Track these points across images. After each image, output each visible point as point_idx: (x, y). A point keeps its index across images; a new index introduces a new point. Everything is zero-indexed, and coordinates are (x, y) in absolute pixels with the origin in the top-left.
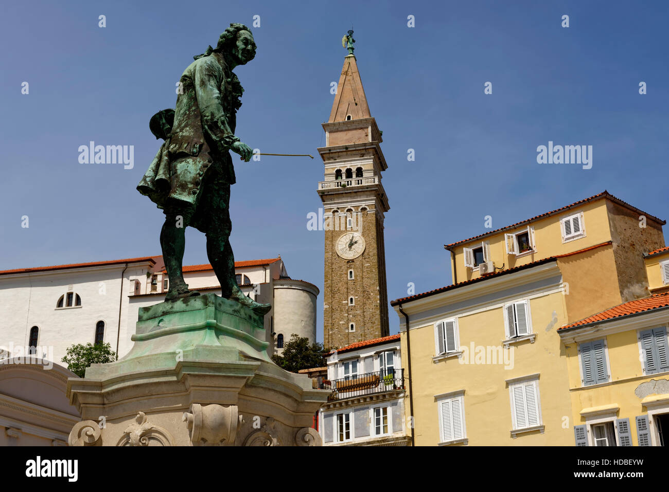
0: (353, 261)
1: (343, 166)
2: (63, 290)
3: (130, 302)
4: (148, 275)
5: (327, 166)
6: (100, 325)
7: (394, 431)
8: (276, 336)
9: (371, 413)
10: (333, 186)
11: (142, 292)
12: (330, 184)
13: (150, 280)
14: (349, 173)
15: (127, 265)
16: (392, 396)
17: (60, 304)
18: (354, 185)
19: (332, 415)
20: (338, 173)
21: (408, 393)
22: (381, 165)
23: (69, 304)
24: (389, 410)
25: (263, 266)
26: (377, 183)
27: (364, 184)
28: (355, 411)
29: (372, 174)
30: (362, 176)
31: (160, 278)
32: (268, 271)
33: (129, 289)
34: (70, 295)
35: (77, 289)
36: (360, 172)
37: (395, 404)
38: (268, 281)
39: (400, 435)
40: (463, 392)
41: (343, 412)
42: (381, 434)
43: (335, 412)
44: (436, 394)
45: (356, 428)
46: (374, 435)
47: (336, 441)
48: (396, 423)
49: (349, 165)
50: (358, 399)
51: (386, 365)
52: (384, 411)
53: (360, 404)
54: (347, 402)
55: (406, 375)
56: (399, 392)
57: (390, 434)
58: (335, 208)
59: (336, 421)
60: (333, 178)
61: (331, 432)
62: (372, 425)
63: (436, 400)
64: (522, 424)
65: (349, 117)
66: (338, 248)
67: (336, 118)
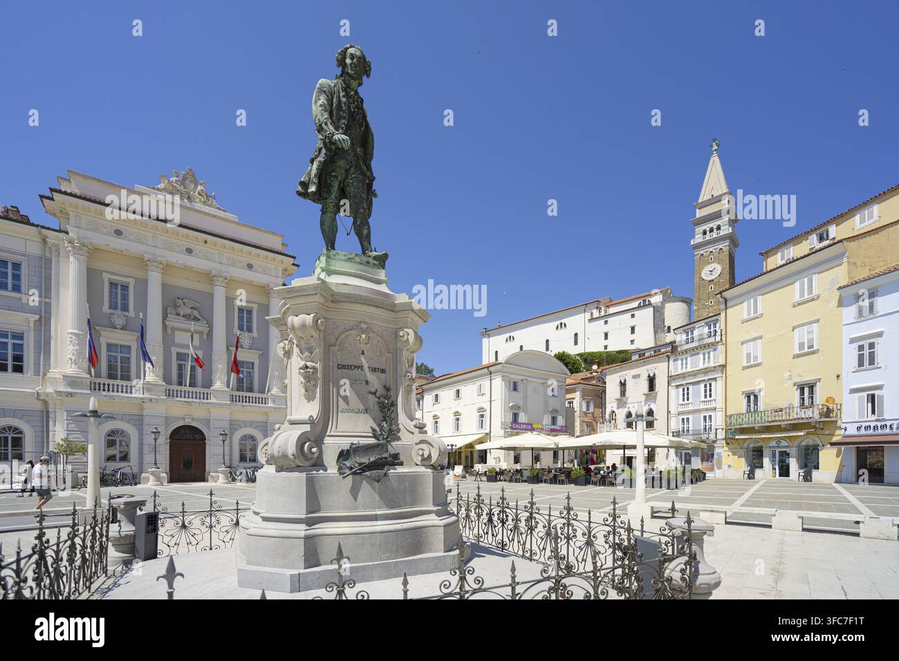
0: (713, 280)
1: (707, 227)
2: (559, 322)
3: (589, 322)
4: (597, 308)
5: (696, 230)
6: (576, 335)
7: (714, 363)
8: (666, 328)
9: (701, 356)
10: (700, 240)
11: (594, 317)
12: (699, 238)
13: (598, 310)
14: (711, 230)
15: (586, 306)
16: (713, 345)
17: (557, 328)
18: (715, 236)
19: (677, 360)
20: (705, 233)
21: (724, 342)
23: (561, 328)
24: (712, 354)
25: (659, 293)
26: (730, 231)
27: (722, 234)
28: (692, 355)
29: (727, 227)
30: (721, 229)
31: (603, 309)
32: (662, 296)
33: (588, 315)
34: (561, 324)
35: (563, 321)
36: (719, 228)
38: (661, 301)
39: (718, 364)
40: (761, 337)
41: (684, 356)
42: (706, 365)
43: (680, 358)
44: (743, 340)
45: (692, 364)
46: (701, 366)
47: (680, 371)
48: (715, 359)
49: (711, 225)
50: (693, 349)
51: (712, 329)
52: (709, 353)
53: (694, 351)
54: (686, 351)
55: (723, 332)
56: (718, 343)
57: (712, 364)
58: (702, 252)
59: (680, 362)
60: (701, 235)
61: (677, 367)
62: (698, 362)
63: (742, 344)
64: (802, 349)
65: (712, 196)
66: (703, 275)
67: (704, 198)
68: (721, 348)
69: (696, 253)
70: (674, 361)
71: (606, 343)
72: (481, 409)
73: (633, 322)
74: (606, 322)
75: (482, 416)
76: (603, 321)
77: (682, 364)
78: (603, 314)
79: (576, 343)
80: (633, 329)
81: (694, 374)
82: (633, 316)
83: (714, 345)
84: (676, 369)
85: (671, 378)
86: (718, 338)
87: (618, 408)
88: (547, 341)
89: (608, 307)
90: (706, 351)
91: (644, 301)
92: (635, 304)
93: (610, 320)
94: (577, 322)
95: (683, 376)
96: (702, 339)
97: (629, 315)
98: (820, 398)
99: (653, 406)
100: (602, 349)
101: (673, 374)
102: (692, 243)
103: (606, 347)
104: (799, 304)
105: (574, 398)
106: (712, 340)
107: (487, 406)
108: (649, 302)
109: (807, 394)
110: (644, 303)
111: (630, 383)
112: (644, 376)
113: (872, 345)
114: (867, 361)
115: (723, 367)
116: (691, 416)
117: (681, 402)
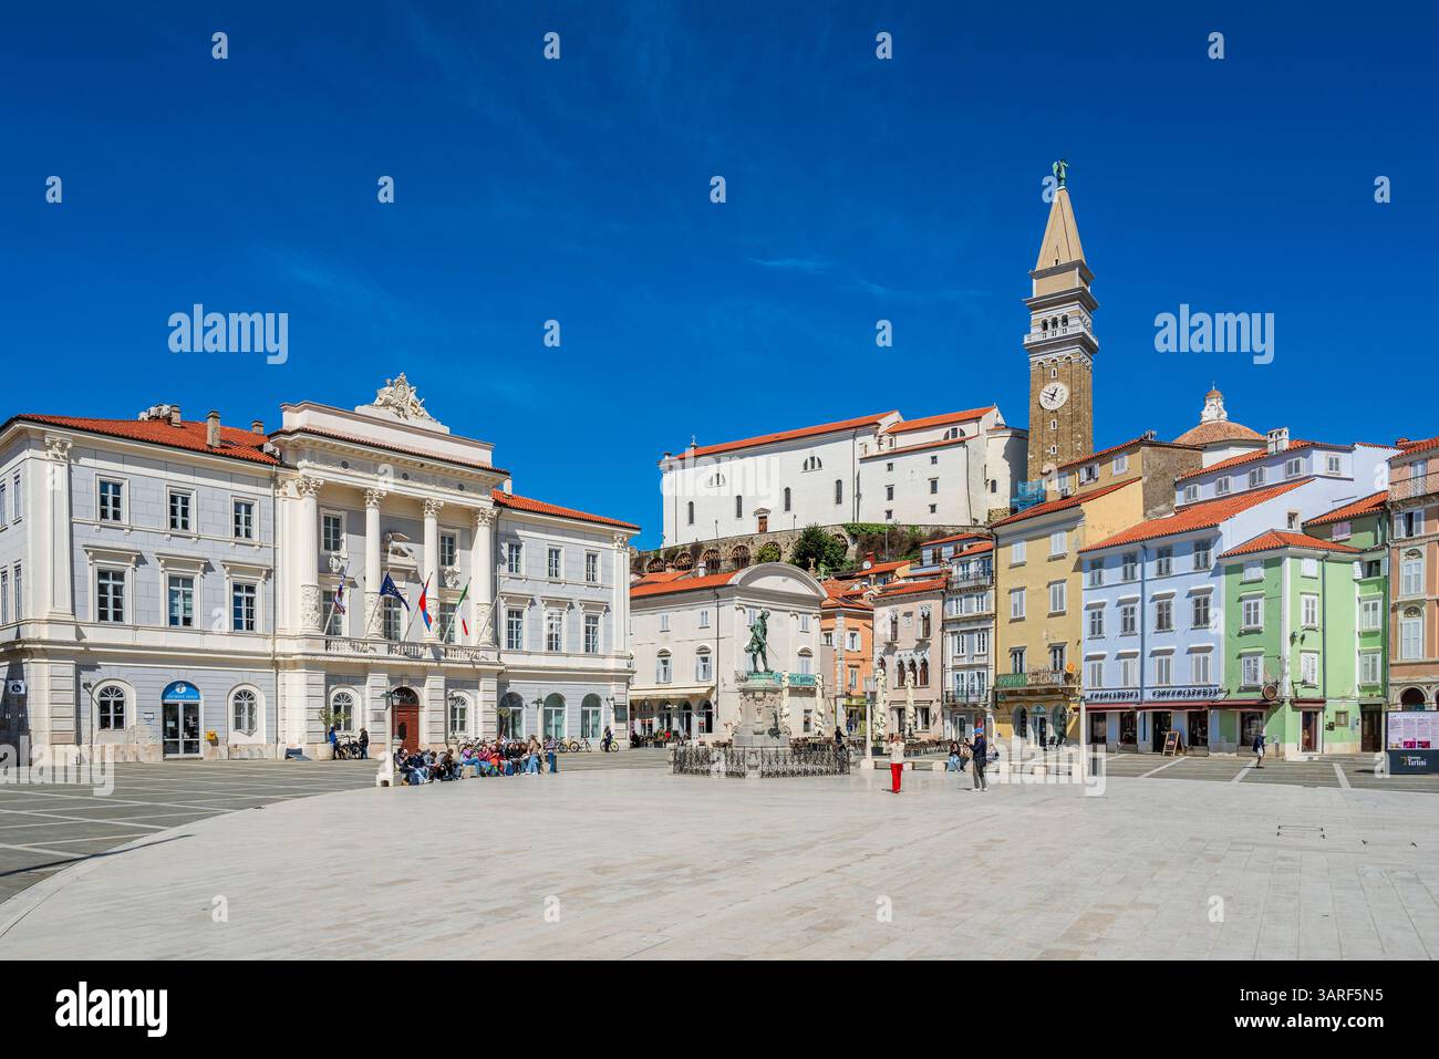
0: (1056, 411)
1: (1048, 315)
2: (806, 455)
3: (863, 463)
4: (874, 437)
5: (1033, 317)
6: (839, 483)
7: (986, 610)
8: (989, 483)
9: (975, 599)
10: (1039, 338)
11: (870, 453)
12: (1036, 335)
13: (876, 441)
14: (1055, 322)
15: (857, 429)
17: (805, 466)
18: (1059, 334)
19: (952, 600)
21: (995, 586)
24: (985, 598)
25: (976, 419)
26: (1081, 330)
27: (1069, 333)
28: (966, 597)
29: (1077, 321)
30: (1067, 324)
31: (886, 438)
32: (980, 424)
33: (859, 449)
34: (812, 458)
35: (818, 452)
37: (988, 594)
38: (980, 433)
39: (989, 613)
40: (1025, 588)
41: (960, 597)
42: (980, 612)
43: (955, 597)
44: (1011, 588)
45: (966, 608)
46: (975, 612)
47: (955, 615)
48: (987, 605)
49: (1054, 313)
50: (967, 589)
51: (986, 567)
52: (982, 597)
53: (969, 593)
54: (962, 591)
55: (994, 575)
56: (990, 586)
57: (983, 612)
58: (1041, 360)
59: (954, 603)
60: (1040, 329)
61: (952, 609)
62: (973, 607)
63: (1011, 592)
64: (1055, 608)
65: (1057, 261)
66: (1042, 401)
67: (1043, 263)
68: (992, 593)
69: (1031, 360)
70: (949, 600)
71: (889, 505)
72: (703, 651)
73: (934, 471)
74: (890, 467)
75: (705, 660)
76: (884, 463)
77: (957, 606)
78: (886, 448)
79: (839, 500)
80: (934, 483)
81: (968, 620)
82: (934, 459)
83: (986, 588)
85: (945, 623)
86: (990, 580)
87: (886, 655)
88: (787, 491)
89: (894, 434)
90: (980, 594)
91: (955, 430)
92: (938, 435)
93: (896, 461)
94: (839, 456)
95: (958, 621)
96: (977, 577)
97: (927, 457)
98: (1066, 665)
99: (927, 657)
100: (882, 520)
101: (949, 617)
102: (1026, 342)
103: (889, 513)
104: (1054, 559)
105: (832, 629)
106: (984, 581)
107: (711, 645)
108: (963, 433)
109: (1058, 657)
110: (955, 435)
111: (902, 621)
112: (918, 614)
113: (1100, 614)
114: (1097, 629)
115: (993, 617)
116: (965, 673)
117: (956, 654)
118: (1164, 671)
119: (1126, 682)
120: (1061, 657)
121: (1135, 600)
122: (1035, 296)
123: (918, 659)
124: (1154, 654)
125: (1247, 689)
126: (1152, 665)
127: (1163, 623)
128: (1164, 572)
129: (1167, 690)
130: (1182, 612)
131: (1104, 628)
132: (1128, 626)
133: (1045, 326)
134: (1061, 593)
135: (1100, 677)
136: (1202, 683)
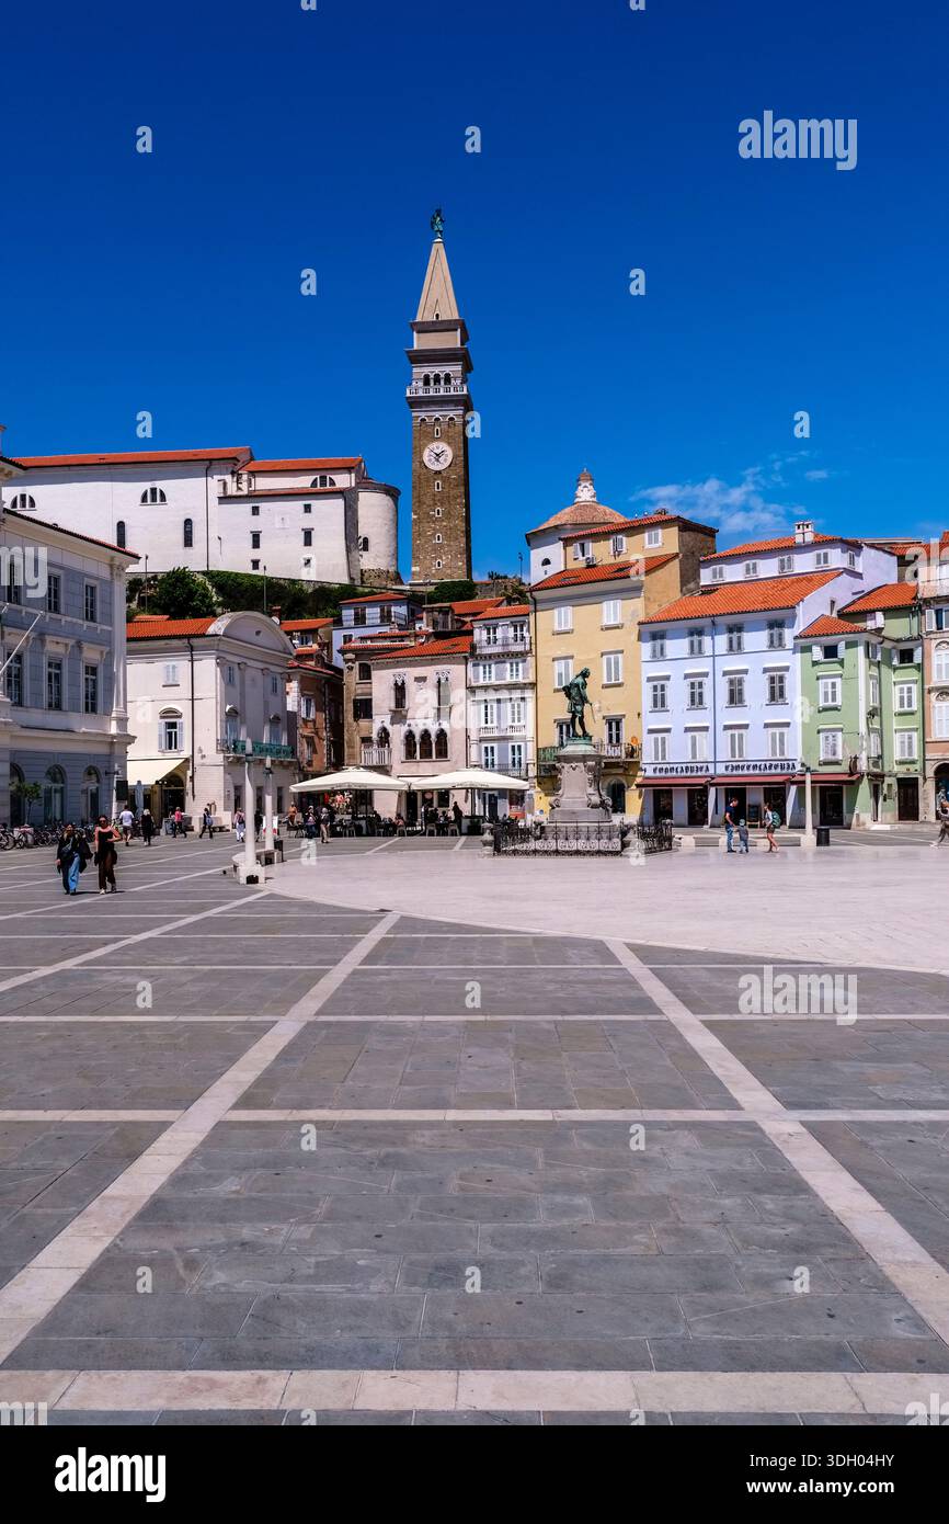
0: (440, 472)
1: (431, 371)
2: (147, 486)
3: (220, 503)
4: (233, 473)
5: (415, 370)
6: (188, 522)
7: (523, 678)
8: (361, 540)
9: (508, 665)
10: (421, 393)
11: (229, 493)
12: (417, 389)
13: (235, 479)
14: (437, 379)
15: (211, 463)
17: (144, 499)
18: (442, 393)
19: (478, 665)
21: (533, 653)
22: (468, 368)
23: (154, 500)
24: (520, 665)
25: (349, 470)
26: (465, 392)
27: (452, 393)
28: (496, 663)
29: (460, 382)
30: (450, 383)
31: (245, 477)
32: (353, 475)
33: (215, 486)
34: (154, 491)
35: (160, 485)
36: (448, 379)
37: (524, 661)
38: (353, 485)
39: (526, 681)
40: (572, 657)
41: (487, 663)
42: (514, 680)
43: (481, 663)
44: (554, 655)
45: (497, 674)
46: (508, 680)
47: (481, 682)
48: (523, 674)
49: (437, 370)
50: (498, 655)
51: (519, 633)
52: (517, 664)
53: (500, 658)
54: (490, 656)
55: (533, 641)
56: (527, 653)
57: (521, 680)
58: (423, 415)
59: (481, 668)
60: (421, 384)
61: (480, 676)
62: (507, 674)
63: (553, 660)
64: (609, 679)
65: (437, 315)
66: (426, 459)
67: (424, 315)
68: (530, 660)
69: (414, 414)
70: (474, 665)
71: (256, 554)
72: (171, 714)
73: (307, 521)
74: (255, 511)
75: (174, 726)
76: (248, 507)
77: (485, 672)
78: (245, 489)
79: (188, 542)
80: (308, 535)
81: (499, 688)
82: (308, 508)
83: (522, 655)
84: (477, 677)
85: (470, 690)
86: (528, 648)
87: (392, 724)
88: (121, 526)
89: (253, 474)
90: (514, 660)
91: (323, 479)
92: (304, 482)
93: (264, 506)
94: (190, 494)
95: (485, 689)
96: (508, 645)
97: (300, 504)
98: (625, 738)
99: (445, 726)
100: (248, 569)
101: (474, 684)
102: (408, 395)
103: (256, 564)
104: (607, 629)
106: (519, 648)
107: (183, 707)
108: (332, 483)
109: (614, 730)
110: (323, 483)
111: (411, 687)
112: (432, 680)
113: (663, 688)
114: (659, 702)
115: (533, 685)
116: (495, 745)
117: (483, 725)
118: (736, 745)
119: (694, 756)
120: (618, 729)
121: (706, 675)
122: (415, 347)
123: (433, 730)
124: (727, 728)
125: (826, 763)
126: (724, 738)
127: (736, 697)
128: (735, 648)
129: (741, 764)
130: (756, 688)
131: (668, 701)
132: (696, 700)
133: (426, 381)
134: (617, 663)
135: (664, 750)
136: (778, 757)
